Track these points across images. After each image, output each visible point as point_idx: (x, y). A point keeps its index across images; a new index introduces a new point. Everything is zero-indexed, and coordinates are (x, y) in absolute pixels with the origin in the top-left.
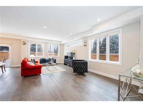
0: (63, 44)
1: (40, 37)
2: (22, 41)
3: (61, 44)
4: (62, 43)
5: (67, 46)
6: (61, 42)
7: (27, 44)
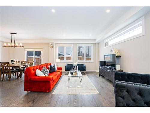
0: (99, 43)
1: (64, 36)
2: (50, 44)
3: (95, 44)
4: (97, 41)
5: (104, 45)
6: (95, 40)
7: (54, 47)
